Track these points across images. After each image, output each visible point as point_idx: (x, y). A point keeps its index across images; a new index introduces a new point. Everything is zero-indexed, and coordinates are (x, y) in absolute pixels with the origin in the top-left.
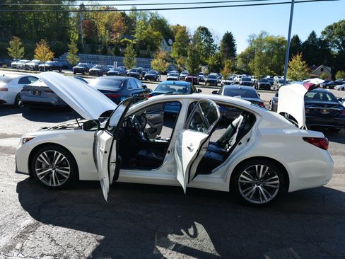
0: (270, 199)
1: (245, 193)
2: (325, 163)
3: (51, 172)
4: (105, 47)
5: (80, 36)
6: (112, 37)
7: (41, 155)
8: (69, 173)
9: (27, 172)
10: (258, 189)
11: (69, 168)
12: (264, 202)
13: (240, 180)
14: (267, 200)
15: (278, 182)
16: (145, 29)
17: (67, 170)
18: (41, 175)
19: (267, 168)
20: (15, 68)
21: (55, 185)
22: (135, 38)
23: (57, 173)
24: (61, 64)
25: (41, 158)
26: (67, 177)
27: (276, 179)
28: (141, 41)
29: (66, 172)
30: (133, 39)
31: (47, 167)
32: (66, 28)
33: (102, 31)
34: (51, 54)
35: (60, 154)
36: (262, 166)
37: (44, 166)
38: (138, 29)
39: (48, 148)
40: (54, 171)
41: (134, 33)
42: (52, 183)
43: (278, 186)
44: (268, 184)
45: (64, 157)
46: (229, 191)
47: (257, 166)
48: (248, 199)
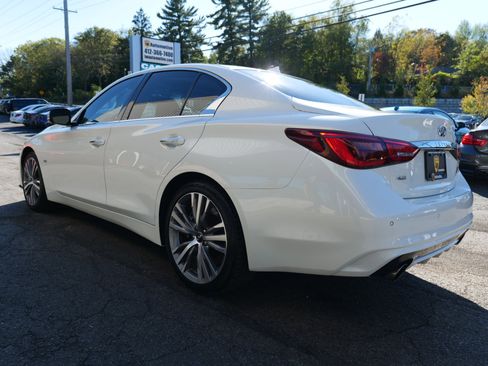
0: (213, 278)
1: (177, 253)
4: (400, 87)
5: (367, 74)
6: (418, 72)
7: (26, 164)
10: (196, 248)
12: (205, 281)
16: (477, 53)
17: (39, 185)
18: (27, 190)
19: (208, 201)
22: (458, 69)
25: (26, 167)
26: (38, 195)
27: (221, 231)
30: (452, 71)
38: (463, 56)
39: (29, 154)
41: (456, 63)
42: (31, 200)
45: (37, 167)
46: (160, 244)
47: (192, 194)
48: (182, 268)
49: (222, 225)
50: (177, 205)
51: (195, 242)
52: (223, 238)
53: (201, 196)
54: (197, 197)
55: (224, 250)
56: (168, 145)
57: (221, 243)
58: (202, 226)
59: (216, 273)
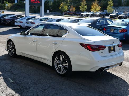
3: (11, 50)
7: (9, 44)
11: (14, 49)
12: (63, 73)
13: (55, 61)
19: (64, 57)
20: (82, 16)
26: (14, 53)
34: (99, 8)
35: (12, 44)
39: (10, 41)
42: (11, 54)
44: (64, 65)
46: (52, 66)
47: (60, 55)
48: (58, 71)
49: (67, 62)
50: (56, 57)
51: (61, 65)
52: (67, 64)
53: (62, 56)
54: (61, 56)
55: (67, 67)
56: (54, 44)
57: (67, 65)
58: (62, 62)
59: (65, 72)
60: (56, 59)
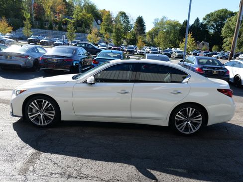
0: (195, 131)
1: (179, 127)
2: (230, 106)
3: (40, 115)
4: (51, 25)
6: (56, 17)
7: (32, 103)
8: (53, 115)
9: (21, 115)
10: (187, 124)
11: (54, 112)
12: (192, 132)
13: (176, 119)
14: (194, 131)
15: (201, 119)
16: (81, 12)
17: (53, 114)
18: (32, 118)
19: (194, 110)
21: (43, 124)
22: (73, 18)
23: (45, 116)
24: (18, 36)
25: (32, 105)
26: (52, 119)
27: (199, 117)
28: (78, 21)
29: (52, 115)
30: (71, 19)
31: (37, 111)
32: (20, 9)
33: (48, 12)
34: (10, 29)
35: (47, 102)
36: (191, 109)
37: (34, 111)
39: (38, 98)
40: (42, 114)
41: (72, 15)
42: (41, 123)
43: (201, 122)
44: (194, 120)
45: (50, 104)
46: (168, 126)
47: (187, 108)
48: (181, 131)
49: (200, 115)
50: (179, 112)
57: (199, 121)
59: (196, 129)
60: (177, 115)
